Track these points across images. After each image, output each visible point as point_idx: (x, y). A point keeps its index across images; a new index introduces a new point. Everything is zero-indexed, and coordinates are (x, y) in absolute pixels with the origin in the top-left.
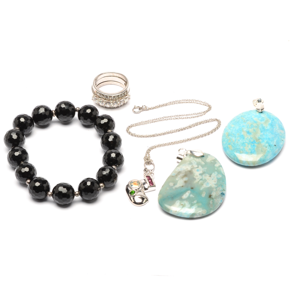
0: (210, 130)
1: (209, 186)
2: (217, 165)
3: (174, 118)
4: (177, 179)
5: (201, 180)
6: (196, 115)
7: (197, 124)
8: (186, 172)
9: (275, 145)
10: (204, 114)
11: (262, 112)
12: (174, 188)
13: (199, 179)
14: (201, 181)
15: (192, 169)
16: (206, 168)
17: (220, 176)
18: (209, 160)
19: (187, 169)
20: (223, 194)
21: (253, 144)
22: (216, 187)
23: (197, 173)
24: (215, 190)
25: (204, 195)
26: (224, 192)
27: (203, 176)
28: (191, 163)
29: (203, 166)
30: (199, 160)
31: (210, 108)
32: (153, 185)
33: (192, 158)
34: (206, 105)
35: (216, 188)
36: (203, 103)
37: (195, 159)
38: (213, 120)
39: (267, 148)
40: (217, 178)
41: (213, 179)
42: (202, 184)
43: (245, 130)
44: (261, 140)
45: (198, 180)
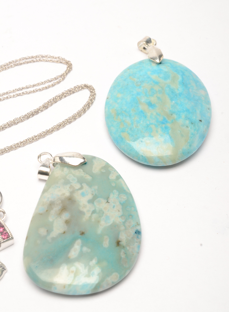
0: (80, 107)
1: (111, 222)
2: (112, 177)
3: (14, 95)
4: (51, 219)
5: (94, 212)
6: (50, 84)
7: (55, 100)
8: (63, 202)
9: (200, 121)
10: (63, 79)
11: (160, 63)
12: (49, 238)
13: (91, 213)
14: (94, 216)
15: (72, 193)
16: (96, 187)
17: (124, 198)
18: (96, 169)
19: (64, 194)
20: (138, 233)
21: (164, 126)
22: (124, 221)
23: (83, 200)
24: (122, 228)
25: (106, 243)
26: (138, 228)
27: (95, 203)
28: (67, 182)
29: (90, 184)
30: (80, 173)
31: (70, 66)
32: (8, 237)
33: (66, 169)
34: (61, 63)
35: (124, 223)
36: (56, 60)
37: (72, 171)
38: (80, 89)
39: (190, 128)
40: (120, 203)
41: (114, 207)
42: (99, 222)
43: (143, 100)
44: (175, 116)
45: (89, 215)
